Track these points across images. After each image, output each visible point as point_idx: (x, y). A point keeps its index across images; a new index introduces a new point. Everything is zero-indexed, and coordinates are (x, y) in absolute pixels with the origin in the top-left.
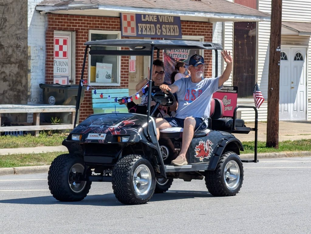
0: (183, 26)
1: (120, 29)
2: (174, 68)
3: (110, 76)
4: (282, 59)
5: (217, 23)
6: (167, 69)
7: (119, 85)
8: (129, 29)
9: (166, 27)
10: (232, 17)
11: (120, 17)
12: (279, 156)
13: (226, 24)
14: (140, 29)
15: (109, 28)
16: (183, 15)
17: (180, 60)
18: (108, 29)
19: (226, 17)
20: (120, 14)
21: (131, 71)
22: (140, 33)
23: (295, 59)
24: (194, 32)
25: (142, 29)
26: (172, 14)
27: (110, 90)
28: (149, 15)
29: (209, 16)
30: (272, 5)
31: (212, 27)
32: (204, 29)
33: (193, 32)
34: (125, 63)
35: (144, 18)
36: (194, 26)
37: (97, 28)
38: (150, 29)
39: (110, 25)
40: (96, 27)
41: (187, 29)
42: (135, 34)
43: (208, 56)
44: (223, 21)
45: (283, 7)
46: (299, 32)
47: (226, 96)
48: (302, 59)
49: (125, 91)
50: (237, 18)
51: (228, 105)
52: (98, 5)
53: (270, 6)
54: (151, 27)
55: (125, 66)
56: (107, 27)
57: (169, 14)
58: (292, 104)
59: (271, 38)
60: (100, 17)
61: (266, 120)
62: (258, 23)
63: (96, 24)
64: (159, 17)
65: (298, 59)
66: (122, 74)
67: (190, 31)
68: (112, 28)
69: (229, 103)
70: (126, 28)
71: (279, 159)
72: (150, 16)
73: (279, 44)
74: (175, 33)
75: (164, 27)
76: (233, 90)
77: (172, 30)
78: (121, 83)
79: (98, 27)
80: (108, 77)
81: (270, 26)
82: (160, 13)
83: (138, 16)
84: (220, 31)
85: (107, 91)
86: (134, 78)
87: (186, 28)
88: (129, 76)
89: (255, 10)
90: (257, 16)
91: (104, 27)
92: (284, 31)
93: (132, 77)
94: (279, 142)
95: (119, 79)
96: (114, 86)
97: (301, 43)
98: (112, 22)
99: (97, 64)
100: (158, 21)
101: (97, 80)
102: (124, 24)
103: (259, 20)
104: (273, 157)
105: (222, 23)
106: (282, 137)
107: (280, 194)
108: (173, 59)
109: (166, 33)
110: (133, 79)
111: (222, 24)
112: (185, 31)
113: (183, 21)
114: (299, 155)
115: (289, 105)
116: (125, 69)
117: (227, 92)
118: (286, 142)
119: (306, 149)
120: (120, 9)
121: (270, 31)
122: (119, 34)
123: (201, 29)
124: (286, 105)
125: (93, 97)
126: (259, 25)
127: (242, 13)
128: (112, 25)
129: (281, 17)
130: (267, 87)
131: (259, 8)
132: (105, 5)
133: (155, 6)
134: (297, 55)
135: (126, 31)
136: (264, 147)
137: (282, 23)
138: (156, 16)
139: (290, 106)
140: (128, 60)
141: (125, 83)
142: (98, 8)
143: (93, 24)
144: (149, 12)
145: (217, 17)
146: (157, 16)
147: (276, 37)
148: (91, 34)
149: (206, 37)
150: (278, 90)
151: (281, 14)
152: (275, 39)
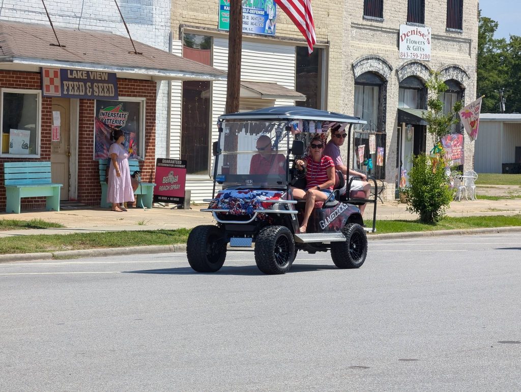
0: (120, 84)
1: (41, 88)
2: (109, 136)
3: (27, 146)
5: (162, 82)
6: (99, 137)
7: (38, 156)
8: (52, 88)
9: (98, 86)
10: (181, 75)
11: (40, 73)
13: (173, 84)
14: (65, 88)
15: (27, 85)
16: (120, 71)
17: (116, 127)
18: (25, 87)
19: (172, 75)
20: (41, 68)
21: (54, 140)
22: (65, 92)
24: (134, 92)
25: (68, 87)
26: (106, 70)
27: (27, 162)
28: (77, 71)
29: (151, 73)
30: (228, 60)
31: (155, 87)
32: (145, 89)
33: (131, 92)
34: (46, 130)
35: (70, 75)
36: (134, 85)
37: (11, 86)
38: (79, 88)
39: (27, 82)
40: (9, 84)
41: (125, 88)
42: (59, 94)
43: (150, 123)
44: (169, 80)
45: (242, 63)
46: (262, 94)
47: (172, 172)
49: (47, 164)
50: (187, 76)
51: (175, 183)
52: (13, 57)
53: (227, 62)
54: (79, 85)
55: (46, 133)
56: (23, 85)
57: (101, 69)
59: (227, 102)
60: (14, 72)
62: (212, 83)
63: (10, 81)
64: (90, 73)
66: (42, 144)
67: (128, 92)
68: (30, 86)
69: (176, 180)
70: (48, 87)
72: (79, 72)
73: (237, 108)
74: (109, 93)
75: (96, 86)
76: (181, 165)
77: (106, 90)
78: (42, 155)
79: (13, 85)
80: (25, 146)
81: (226, 86)
82: (91, 69)
83: (64, 72)
84: (166, 92)
85: (23, 164)
86: (57, 148)
87: (123, 88)
88: (51, 146)
89: (209, 66)
90: (211, 75)
91: (20, 85)
92: (243, 93)
93: (55, 148)
95: (39, 150)
96: (33, 159)
98: (31, 78)
99: (11, 130)
100: (89, 78)
101: (10, 150)
102: (46, 81)
103: (214, 79)
105: (169, 81)
107: (235, 294)
108: (108, 126)
109: (99, 93)
110: (56, 150)
111: (168, 83)
112: (122, 91)
113: (120, 79)
116: (46, 137)
117: (174, 167)
120: (40, 62)
121: (226, 93)
122: (39, 93)
123: (142, 89)
125: (5, 172)
126: (214, 85)
127: (192, 71)
128: (31, 82)
129: (239, 75)
131: (214, 64)
132: (21, 57)
133: (84, 60)
135: (48, 90)
137: (241, 83)
138: (86, 72)
140: (50, 126)
141: (46, 155)
142: (12, 61)
143: (6, 80)
144: (77, 67)
145: (161, 74)
146: (88, 72)
147: (233, 101)
148: (4, 93)
149: (148, 99)
150: (236, 165)
151: (240, 72)
152: (233, 103)
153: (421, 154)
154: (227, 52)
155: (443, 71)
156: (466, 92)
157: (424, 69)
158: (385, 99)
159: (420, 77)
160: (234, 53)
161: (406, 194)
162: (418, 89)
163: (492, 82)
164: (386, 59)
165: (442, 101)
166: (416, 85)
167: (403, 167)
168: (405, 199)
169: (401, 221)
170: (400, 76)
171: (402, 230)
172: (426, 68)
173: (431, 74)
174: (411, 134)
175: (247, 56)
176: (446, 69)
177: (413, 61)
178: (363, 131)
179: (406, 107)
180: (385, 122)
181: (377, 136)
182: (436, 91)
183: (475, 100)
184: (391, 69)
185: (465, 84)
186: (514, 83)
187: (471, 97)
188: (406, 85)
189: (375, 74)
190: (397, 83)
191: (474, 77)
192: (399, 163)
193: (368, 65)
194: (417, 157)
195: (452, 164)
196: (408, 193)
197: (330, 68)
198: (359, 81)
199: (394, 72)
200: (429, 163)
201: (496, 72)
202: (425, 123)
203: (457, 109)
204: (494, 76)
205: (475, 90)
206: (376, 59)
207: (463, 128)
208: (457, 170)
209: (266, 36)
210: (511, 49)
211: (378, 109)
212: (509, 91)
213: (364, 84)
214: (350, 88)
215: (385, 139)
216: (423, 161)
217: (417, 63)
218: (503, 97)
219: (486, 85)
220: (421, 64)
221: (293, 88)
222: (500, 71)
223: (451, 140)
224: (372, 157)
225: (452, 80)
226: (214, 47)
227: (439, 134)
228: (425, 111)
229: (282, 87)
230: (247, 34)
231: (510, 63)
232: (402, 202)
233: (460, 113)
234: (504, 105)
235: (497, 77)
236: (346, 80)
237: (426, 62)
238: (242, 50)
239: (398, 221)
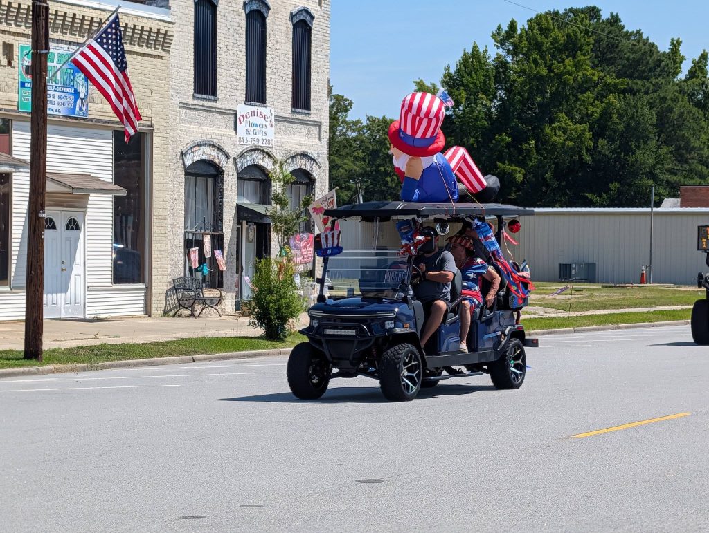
4: (49, 228)
12: (44, 372)
23: (68, 228)
30: (31, 148)
45: (48, 151)
46: (73, 188)
48: (77, 228)
53: (29, 150)
58: (63, 295)
59: (30, 198)
61: (24, 318)
62: (12, 176)
65: (72, 229)
71: (44, 376)
73: (42, 206)
81: (29, 179)
89: (8, 156)
90: (10, 165)
92: (50, 187)
94: (43, 350)
97: (77, 204)
103: (14, 170)
104: (35, 374)
106: (48, 344)
114: (72, 370)
115: (59, 295)
118: (53, 351)
119: (83, 361)
121: (28, 187)
124: (54, 295)
126: (14, 177)
129: (45, 165)
130: (25, 269)
131: (14, 152)
134: (70, 221)
136: (21, 359)
137: (47, 175)
139: (61, 297)
147: (38, 197)
150: (42, 273)
151: (45, 161)
152: (37, 200)
153: (266, 258)
154: (30, 137)
155: (289, 159)
156: (317, 183)
157: (267, 156)
158: (222, 193)
159: (263, 167)
160: (38, 139)
161: (248, 305)
162: (260, 181)
163: (346, 171)
164: (222, 145)
165: (288, 195)
166: (257, 175)
167: (244, 273)
168: (247, 312)
169: (242, 337)
170: (239, 165)
171: (244, 349)
172: (270, 156)
173: (275, 163)
174: (253, 234)
175: (54, 142)
176: (293, 157)
177: (254, 147)
178: (196, 231)
179: (246, 202)
180: (222, 220)
181: (213, 237)
182: (282, 183)
183: (327, 193)
184: (228, 157)
185: (315, 174)
186: (372, 172)
187: (322, 189)
188: (245, 176)
189: (209, 163)
190: (236, 174)
191: (326, 165)
192: (239, 270)
193: (201, 152)
194: (260, 262)
195: (301, 268)
196: (250, 305)
197: (155, 156)
198: (190, 171)
199: (231, 160)
200: (275, 268)
201: (352, 159)
202: (269, 221)
203: (307, 204)
204: (349, 164)
205: (327, 181)
206: (210, 145)
207: (314, 226)
208: (307, 276)
209: (76, 118)
210: (369, 132)
211: (214, 204)
212: (366, 182)
213: (196, 175)
214: (180, 180)
215: (222, 240)
216: (268, 266)
217: (258, 150)
218: (360, 188)
219: (339, 174)
220: (263, 151)
221: (111, 180)
222: (356, 158)
223: (301, 240)
224: (207, 261)
225: (300, 170)
226: (14, 132)
227: (286, 234)
228: (269, 207)
229: (97, 180)
230: (54, 116)
231: (367, 147)
232: (244, 315)
233: (310, 208)
234: (361, 198)
235: (352, 164)
236: (175, 170)
237: (270, 149)
238: (48, 136)
239: (239, 337)
